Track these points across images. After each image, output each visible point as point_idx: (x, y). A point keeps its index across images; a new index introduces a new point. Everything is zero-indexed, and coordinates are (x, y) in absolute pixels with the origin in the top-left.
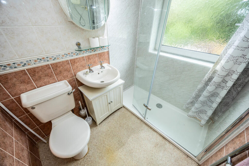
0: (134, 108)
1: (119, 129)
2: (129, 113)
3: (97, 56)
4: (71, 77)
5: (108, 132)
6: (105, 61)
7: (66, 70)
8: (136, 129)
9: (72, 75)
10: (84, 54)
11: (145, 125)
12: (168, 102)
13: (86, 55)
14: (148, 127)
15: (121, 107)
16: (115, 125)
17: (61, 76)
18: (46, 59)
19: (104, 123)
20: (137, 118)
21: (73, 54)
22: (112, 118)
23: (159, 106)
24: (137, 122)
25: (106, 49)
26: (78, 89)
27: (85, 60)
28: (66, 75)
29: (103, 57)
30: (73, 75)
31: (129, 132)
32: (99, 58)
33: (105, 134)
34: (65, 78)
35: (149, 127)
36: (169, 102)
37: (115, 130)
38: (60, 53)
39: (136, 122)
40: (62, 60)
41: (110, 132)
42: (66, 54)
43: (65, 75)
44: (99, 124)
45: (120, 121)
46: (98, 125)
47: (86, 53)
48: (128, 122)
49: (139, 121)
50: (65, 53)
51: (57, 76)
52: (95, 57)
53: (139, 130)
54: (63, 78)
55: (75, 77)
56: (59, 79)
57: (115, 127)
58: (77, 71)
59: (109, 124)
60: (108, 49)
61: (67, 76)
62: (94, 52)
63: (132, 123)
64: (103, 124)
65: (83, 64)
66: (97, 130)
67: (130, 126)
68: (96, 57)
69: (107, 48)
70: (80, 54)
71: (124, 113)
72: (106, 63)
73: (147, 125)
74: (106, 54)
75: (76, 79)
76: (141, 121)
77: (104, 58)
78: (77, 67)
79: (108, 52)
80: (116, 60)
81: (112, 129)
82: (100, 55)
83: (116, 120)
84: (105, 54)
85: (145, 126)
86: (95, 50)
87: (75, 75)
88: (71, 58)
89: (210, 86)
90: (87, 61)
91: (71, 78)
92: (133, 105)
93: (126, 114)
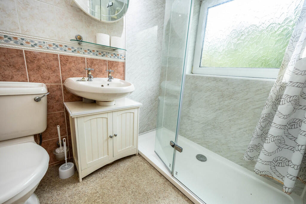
0: (157, 156)
1: (119, 192)
2: (146, 164)
3: (106, 64)
4: (56, 81)
5: (95, 195)
6: (118, 75)
7: (49, 68)
8: (153, 194)
9: (58, 80)
10: (85, 55)
11: (171, 188)
12: (216, 152)
13: (89, 56)
14: (178, 193)
15: (135, 155)
16: (114, 183)
17: (38, 75)
18: (20, 41)
19: (94, 177)
20: (160, 174)
21: (67, 48)
22: (112, 171)
23: (201, 158)
24: (158, 181)
25: (120, 58)
26: (64, 105)
27: (86, 63)
28: (48, 76)
29: (116, 68)
30: (60, 80)
31: (138, 200)
32: (108, 68)
33: (86, 198)
34: (43, 80)
35: (180, 193)
36: (218, 152)
37: (110, 193)
38: (46, 40)
39: (155, 181)
40: (46, 50)
41: (98, 195)
42: (56, 45)
43: (45, 74)
44: (83, 179)
45: (126, 176)
46: (81, 180)
47: (89, 53)
48: (140, 179)
49: (161, 180)
50: (54, 43)
51: (31, 73)
52: (102, 64)
53: (159, 198)
54: (40, 79)
55: (62, 84)
56: (32, 79)
57: (112, 188)
58: (69, 76)
59: (103, 180)
60: (125, 59)
61: (49, 78)
62: (102, 56)
63: (148, 183)
64: (92, 180)
65: (81, 68)
66: (74, 189)
67: (142, 188)
68: (104, 64)
69: (123, 57)
70: (78, 52)
71: (137, 163)
72: (120, 78)
73: (177, 190)
74: (121, 65)
75: (64, 87)
76: (165, 180)
77: (116, 70)
78: (70, 69)
79: (124, 64)
80: (135, 78)
81: (104, 191)
82: (112, 64)
83: (119, 174)
84: (118, 65)
85: (173, 190)
86: (104, 55)
87: (63, 81)
88: (63, 53)
89: (282, 104)
90: (88, 65)
91: (56, 83)
92: (155, 151)
93: (140, 166)
